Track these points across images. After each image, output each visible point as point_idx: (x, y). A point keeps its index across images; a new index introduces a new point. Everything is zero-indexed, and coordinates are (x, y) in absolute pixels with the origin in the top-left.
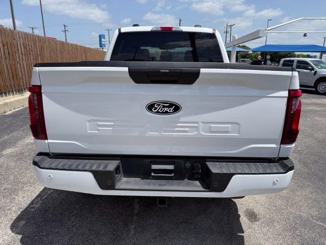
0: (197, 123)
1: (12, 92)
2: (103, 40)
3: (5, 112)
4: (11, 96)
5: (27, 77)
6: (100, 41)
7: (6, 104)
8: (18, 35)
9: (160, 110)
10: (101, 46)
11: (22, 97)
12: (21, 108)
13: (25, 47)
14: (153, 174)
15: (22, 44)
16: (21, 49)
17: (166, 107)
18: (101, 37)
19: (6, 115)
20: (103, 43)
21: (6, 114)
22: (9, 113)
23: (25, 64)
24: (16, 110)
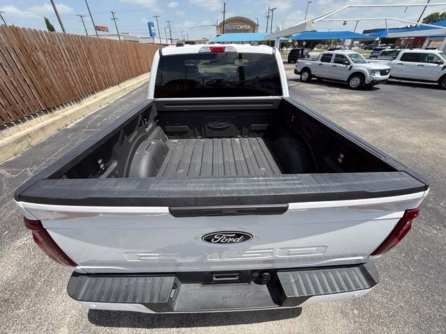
0: (273, 249)
1: (69, 102)
2: (152, 28)
3: (66, 126)
4: (69, 107)
5: (80, 84)
6: (150, 30)
7: (66, 117)
8: (57, 37)
9: (222, 241)
10: (151, 36)
11: (80, 107)
12: (82, 119)
13: (70, 52)
14: (215, 279)
15: (65, 49)
16: (66, 55)
17: (231, 237)
18: (150, 25)
19: (68, 129)
20: (153, 31)
21: (68, 127)
22: (71, 126)
23: (75, 71)
24: (78, 121)
